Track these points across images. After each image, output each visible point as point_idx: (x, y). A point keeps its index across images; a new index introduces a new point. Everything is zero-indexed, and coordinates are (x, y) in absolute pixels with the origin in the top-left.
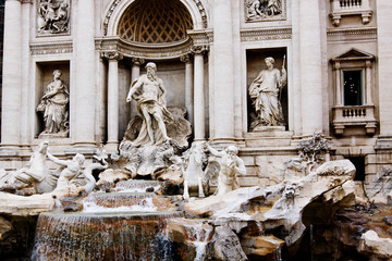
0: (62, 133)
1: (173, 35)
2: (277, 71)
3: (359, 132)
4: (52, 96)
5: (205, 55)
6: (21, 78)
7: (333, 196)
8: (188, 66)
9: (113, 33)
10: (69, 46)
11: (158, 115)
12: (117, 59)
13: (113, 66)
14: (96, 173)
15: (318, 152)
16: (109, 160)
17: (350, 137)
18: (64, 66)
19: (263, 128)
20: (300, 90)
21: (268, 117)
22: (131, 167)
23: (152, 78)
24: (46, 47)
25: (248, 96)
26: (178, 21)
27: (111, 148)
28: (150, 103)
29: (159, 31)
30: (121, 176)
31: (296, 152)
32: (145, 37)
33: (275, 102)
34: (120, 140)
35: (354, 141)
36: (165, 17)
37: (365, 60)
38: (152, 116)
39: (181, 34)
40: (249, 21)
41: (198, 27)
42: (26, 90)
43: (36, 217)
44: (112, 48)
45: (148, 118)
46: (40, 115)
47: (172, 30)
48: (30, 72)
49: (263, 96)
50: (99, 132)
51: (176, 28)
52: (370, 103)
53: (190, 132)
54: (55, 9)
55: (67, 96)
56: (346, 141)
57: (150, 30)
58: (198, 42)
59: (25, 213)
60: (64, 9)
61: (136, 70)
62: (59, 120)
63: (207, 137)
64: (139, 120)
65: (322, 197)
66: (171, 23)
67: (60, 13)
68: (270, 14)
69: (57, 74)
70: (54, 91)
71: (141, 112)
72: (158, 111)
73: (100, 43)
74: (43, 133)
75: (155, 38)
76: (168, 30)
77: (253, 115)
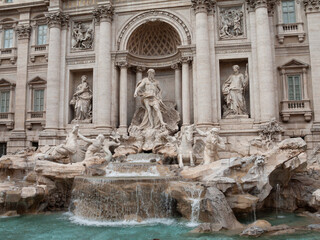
0: (88, 120)
1: (166, 50)
2: (241, 75)
3: (300, 119)
4: (81, 94)
5: (190, 63)
6: (60, 81)
7: (292, 164)
8: (177, 72)
9: (123, 48)
10: (93, 58)
11: (156, 107)
12: (127, 67)
13: (124, 72)
14: (112, 149)
15: (274, 133)
16: (121, 140)
17: (294, 123)
18: (89, 72)
19: (232, 116)
20: (259, 89)
21: (235, 108)
22: (138, 144)
23: (152, 80)
24: (77, 59)
25: (222, 93)
26: (169, 40)
27: (122, 131)
28: (150, 98)
29: (156, 47)
30: (130, 151)
31: (257, 133)
32: (146, 52)
33: (240, 97)
34: (128, 125)
35: (296, 125)
36: (160, 37)
37: (302, 68)
38: (152, 107)
39: (171, 49)
40: (221, 39)
41: (184, 44)
42: (62, 90)
43: (72, 180)
44: (123, 59)
45: (149, 109)
46: (72, 107)
47: (165, 46)
48: (66, 77)
49: (232, 93)
50: (114, 119)
51: (168, 45)
52: (306, 98)
53: (179, 120)
54: (84, 33)
55: (91, 93)
56: (291, 126)
57: (149, 47)
58: (185, 54)
59: (64, 176)
60: (90, 33)
61: (139, 75)
62: (85, 111)
63: (192, 122)
64: (143, 110)
65: (283, 165)
66: (164, 41)
67: (87, 35)
68: (235, 34)
69: (84, 78)
70: (82, 90)
71: (144, 104)
72: (156, 104)
73: (114, 56)
74: (74, 120)
75: (153, 52)
76: (162, 46)
77: (224, 107)
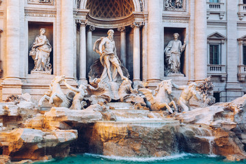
1: (111, 14)
3: (217, 79)
5: (141, 28)
8: (123, 34)
9: (83, 7)
10: (54, 13)
12: (85, 25)
13: (83, 29)
16: (89, 90)
20: (194, 54)
21: (175, 68)
22: (107, 94)
23: (111, 39)
28: (111, 55)
30: (102, 100)
41: (137, 10)
44: (83, 18)
45: (108, 65)
49: (174, 56)
51: (114, 10)
52: (223, 63)
55: (50, 47)
57: (98, 9)
58: (138, 20)
61: (90, 33)
62: (45, 63)
66: (111, 6)
68: (176, 7)
69: (43, 31)
70: (42, 43)
73: (77, 13)
75: (100, 14)
76: (108, 10)
